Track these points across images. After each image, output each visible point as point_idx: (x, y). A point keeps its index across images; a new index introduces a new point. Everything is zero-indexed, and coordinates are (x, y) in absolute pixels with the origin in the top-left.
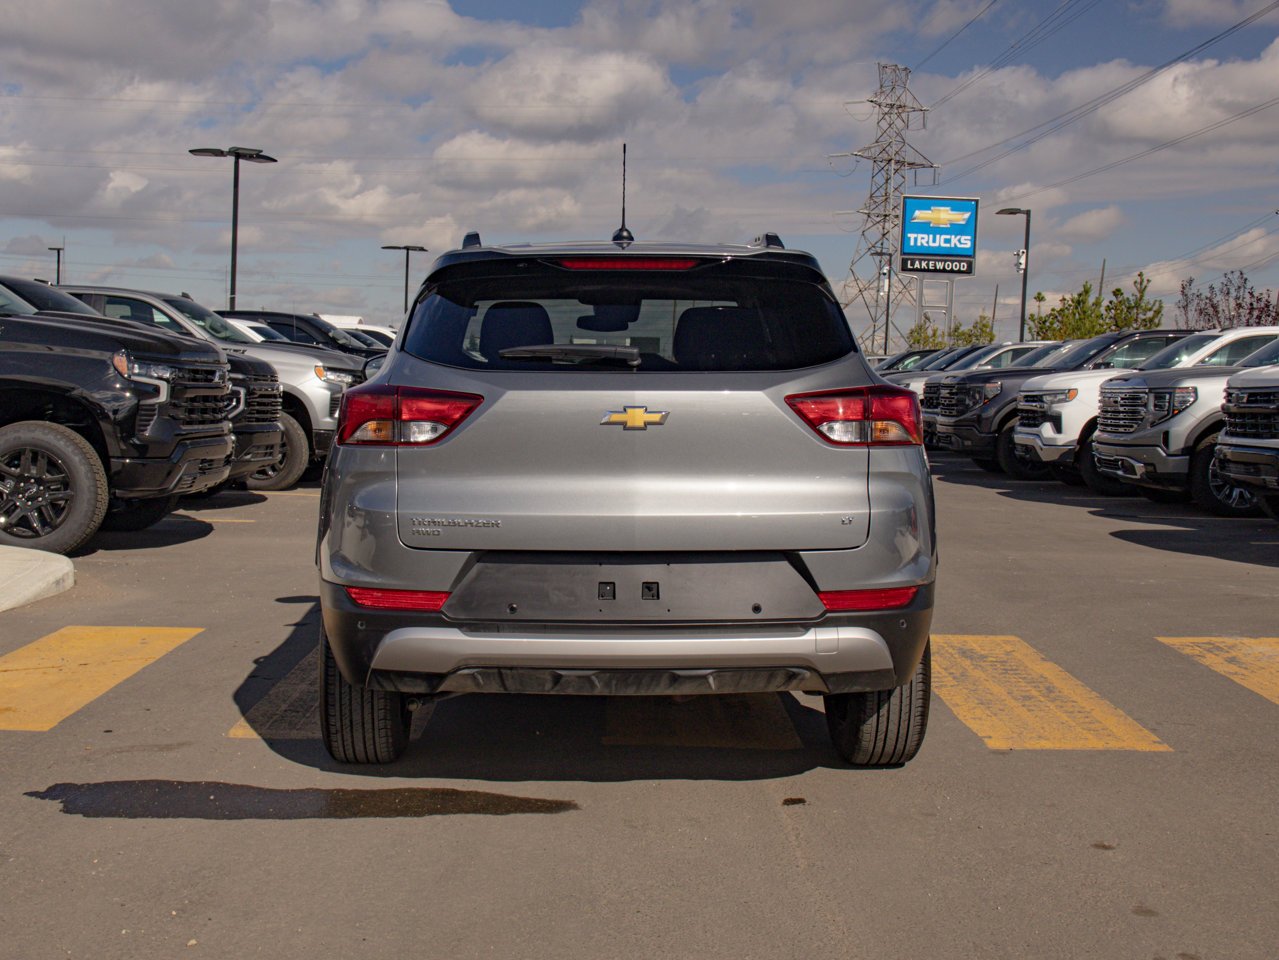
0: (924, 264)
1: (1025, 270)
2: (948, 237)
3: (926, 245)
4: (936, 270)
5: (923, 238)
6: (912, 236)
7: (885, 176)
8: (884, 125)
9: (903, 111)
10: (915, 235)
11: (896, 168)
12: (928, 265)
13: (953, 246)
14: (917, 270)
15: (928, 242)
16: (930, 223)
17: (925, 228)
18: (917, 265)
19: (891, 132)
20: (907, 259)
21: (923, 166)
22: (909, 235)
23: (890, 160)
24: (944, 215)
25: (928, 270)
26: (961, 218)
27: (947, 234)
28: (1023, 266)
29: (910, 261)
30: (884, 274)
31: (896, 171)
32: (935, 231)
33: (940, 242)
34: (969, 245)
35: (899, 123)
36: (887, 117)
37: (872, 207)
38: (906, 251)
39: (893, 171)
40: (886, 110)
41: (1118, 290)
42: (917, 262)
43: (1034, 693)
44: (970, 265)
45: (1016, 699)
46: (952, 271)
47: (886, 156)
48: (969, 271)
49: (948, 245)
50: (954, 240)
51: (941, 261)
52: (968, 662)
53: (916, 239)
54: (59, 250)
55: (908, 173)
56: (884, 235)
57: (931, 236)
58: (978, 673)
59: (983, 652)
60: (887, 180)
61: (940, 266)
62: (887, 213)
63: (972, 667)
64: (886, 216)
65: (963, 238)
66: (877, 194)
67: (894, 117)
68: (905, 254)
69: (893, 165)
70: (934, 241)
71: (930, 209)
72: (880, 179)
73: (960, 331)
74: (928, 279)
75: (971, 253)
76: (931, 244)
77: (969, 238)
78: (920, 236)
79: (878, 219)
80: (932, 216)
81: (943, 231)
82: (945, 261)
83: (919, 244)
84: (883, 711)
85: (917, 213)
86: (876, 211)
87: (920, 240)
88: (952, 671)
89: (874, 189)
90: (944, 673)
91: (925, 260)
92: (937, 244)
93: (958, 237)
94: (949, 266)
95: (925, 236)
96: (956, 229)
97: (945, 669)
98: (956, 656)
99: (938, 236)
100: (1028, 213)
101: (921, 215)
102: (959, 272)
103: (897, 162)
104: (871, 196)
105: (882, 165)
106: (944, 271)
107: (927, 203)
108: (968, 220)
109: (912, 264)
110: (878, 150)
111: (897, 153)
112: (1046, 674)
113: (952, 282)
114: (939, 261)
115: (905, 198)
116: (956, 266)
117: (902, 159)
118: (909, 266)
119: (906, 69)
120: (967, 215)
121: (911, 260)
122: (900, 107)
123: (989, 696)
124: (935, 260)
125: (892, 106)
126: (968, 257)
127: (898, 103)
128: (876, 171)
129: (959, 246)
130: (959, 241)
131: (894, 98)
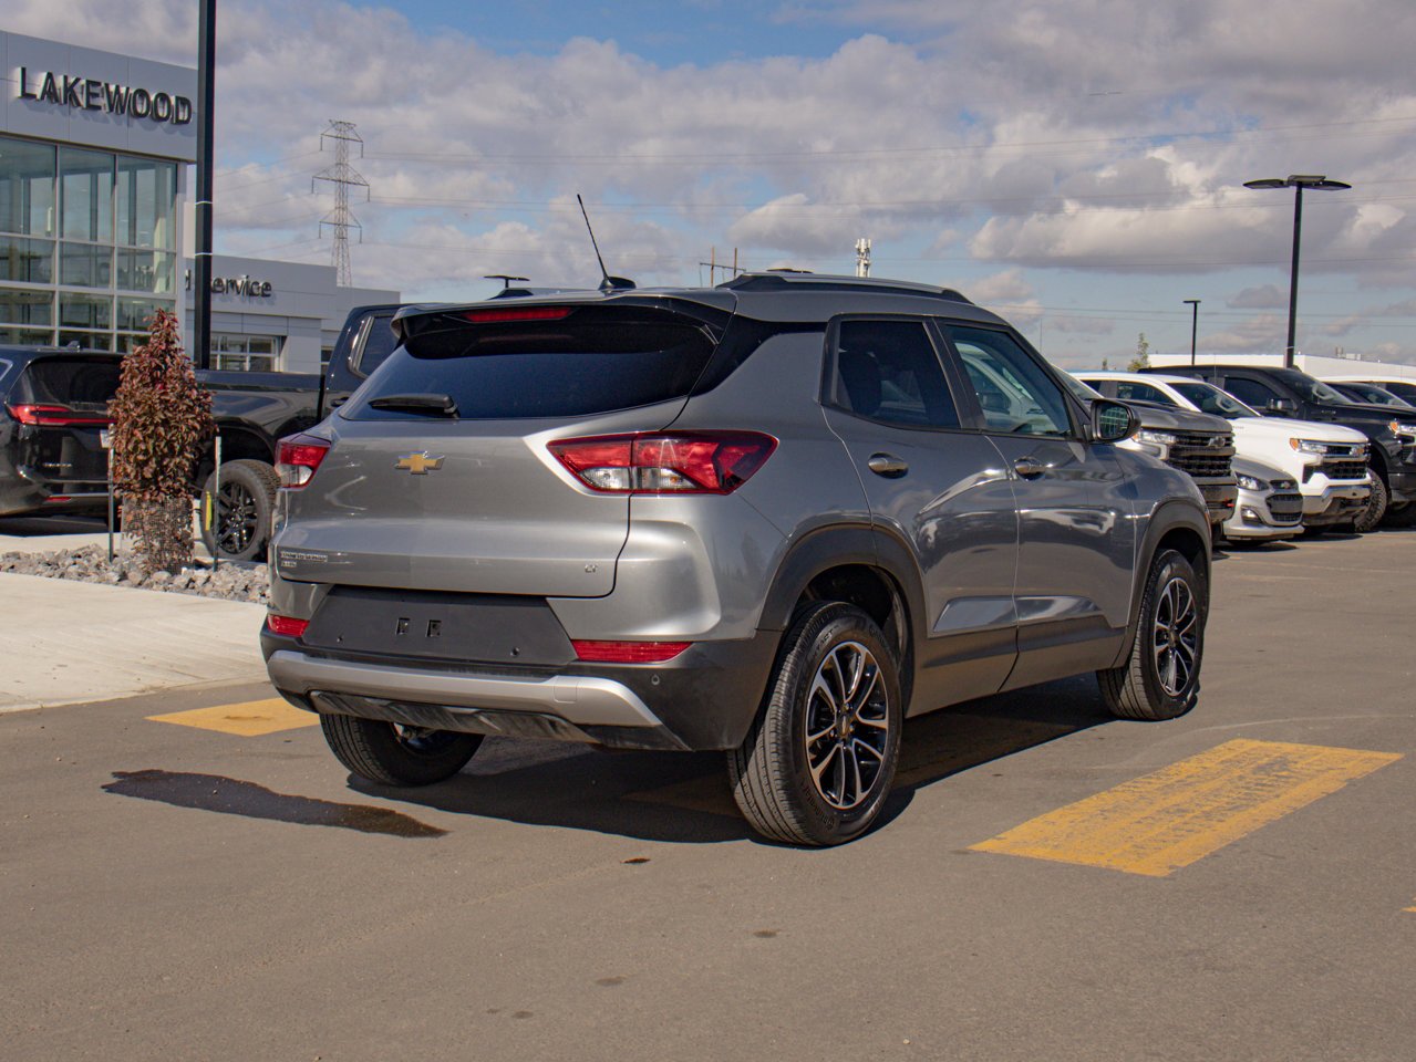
54: (1195, 303)
84: (745, 780)
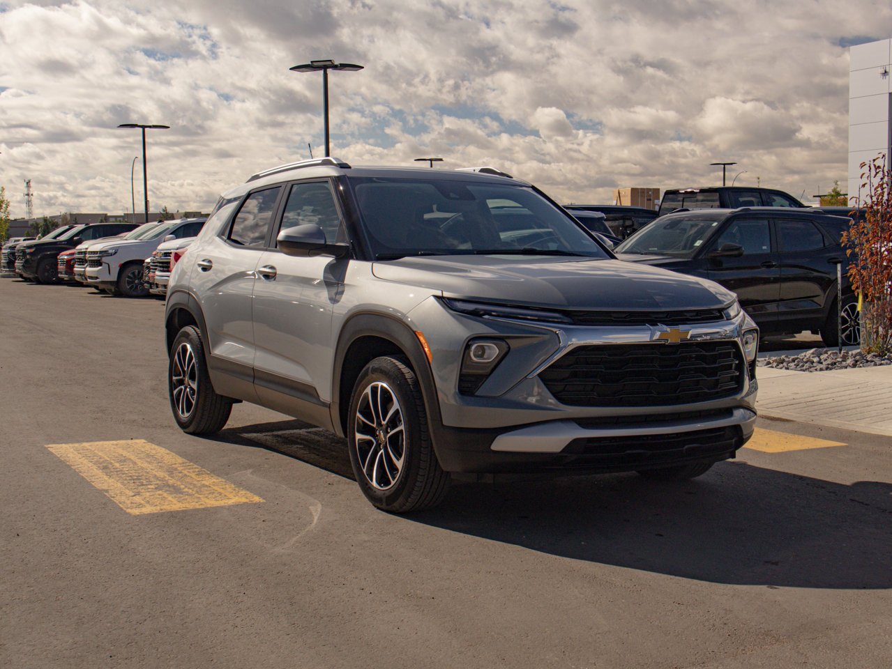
43: (117, 465)
45: (130, 459)
52: (171, 482)
58: (161, 474)
59: (160, 492)
63: (167, 479)
88: (180, 475)
90: (185, 472)
97: (185, 475)
98: (183, 487)
112: (106, 478)
123: (149, 460)
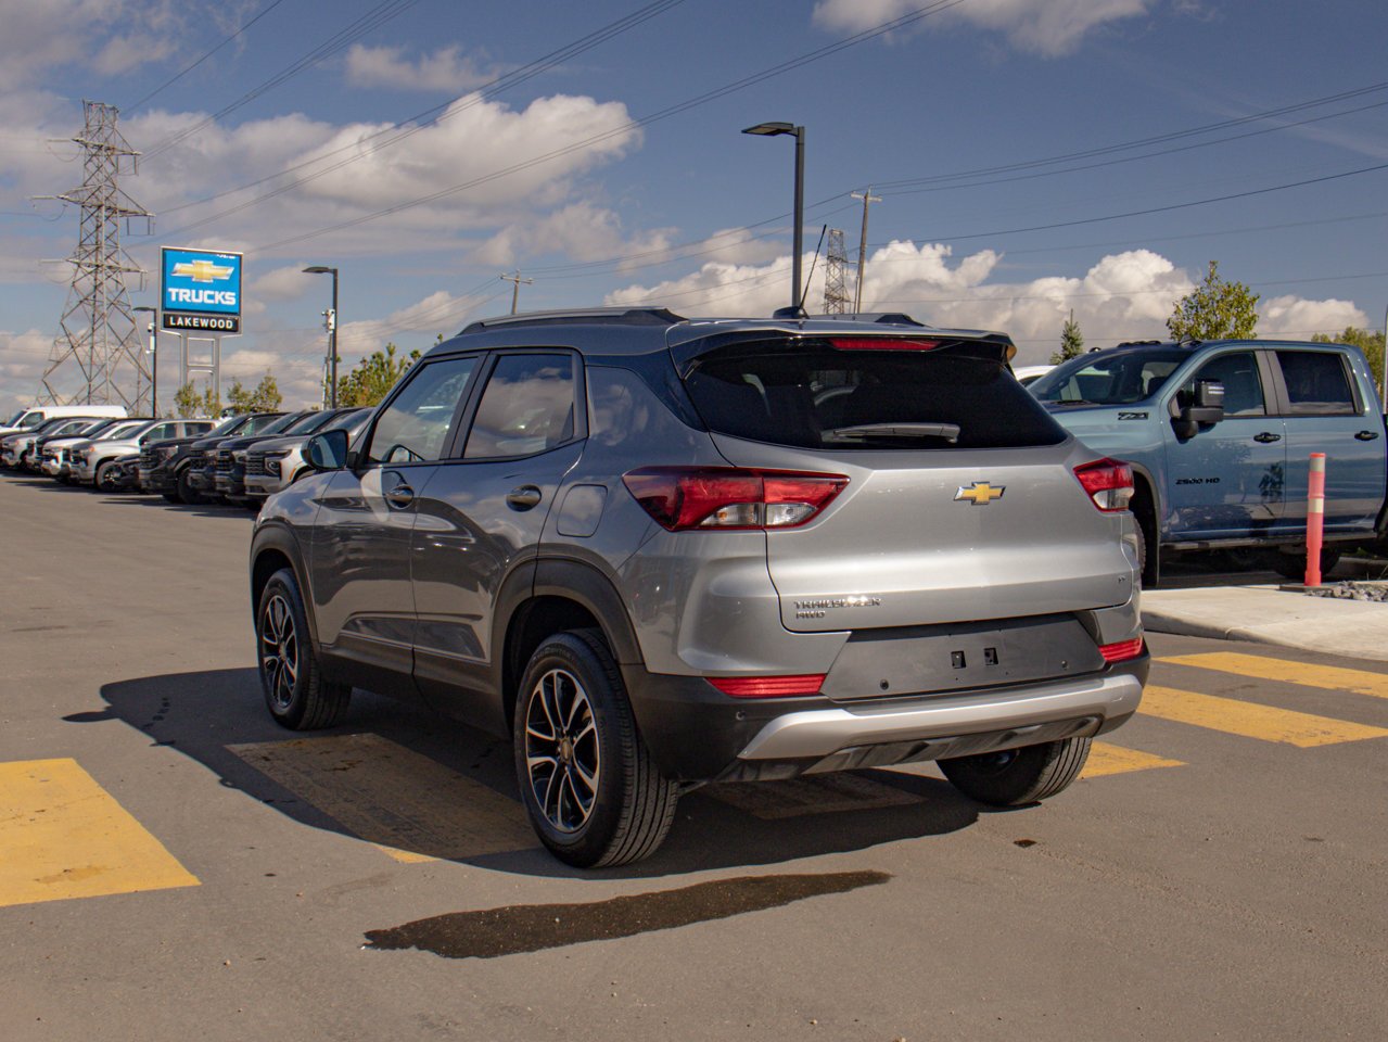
0: (187, 321)
1: (335, 331)
2: (212, 293)
3: (188, 300)
4: (200, 328)
5: (185, 293)
6: (173, 291)
7: (95, 222)
8: (92, 167)
9: (112, 154)
10: (177, 290)
11: (108, 214)
12: (191, 322)
13: (217, 302)
14: (179, 327)
15: (190, 298)
16: (191, 277)
17: (187, 282)
18: (180, 322)
19: (101, 176)
20: (170, 315)
21: (136, 214)
22: (170, 290)
23: (100, 207)
24: (207, 270)
25: (192, 328)
26: (225, 273)
27: (211, 289)
28: (332, 327)
29: (171, 316)
30: (150, 331)
31: (108, 218)
32: (198, 286)
33: (204, 298)
34: (233, 302)
35: (110, 169)
36: (94, 158)
37: (82, 257)
38: (168, 306)
39: (104, 218)
40: (94, 151)
41: (416, 352)
42: (180, 319)
44: (236, 323)
46: (217, 329)
47: (95, 201)
48: (235, 330)
49: (211, 302)
50: (218, 296)
51: (206, 318)
53: (177, 294)
55: (121, 221)
56: (96, 287)
57: (194, 291)
60: (98, 227)
61: (204, 323)
62: (99, 263)
64: (97, 266)
65: (229, 294)
66: (87, 242)
67: (103, 159)
68: (167, 309)
69: (104, 213)
70: (197, 297)
71: (191, 262)
72: (90, 226)
73: (240, 392)
74: (193, 337)
75: (237, 311)
76: (194, 300)
77: (234, 294)
78: (182, 291)
79: (90, 270)
80: (193, 270)
81: (206, 287)
82: (210, 318)
83: (181, 300)
85: (178, 266)
86: (87, 261)
87: (184, 295)
89: (84, 237)
91: (188, 317)
92: (200, 301)
93: (222, 293)
94: (214, 323)
95: (188, 291)
96: (219, 285)
99: (201, 292)
100: (335, 272)
101: (181, 269)
102: (225, 330)
103: (109, 208)
104: (81, 245)
105: (92, 210)
106: (209, 328)
107: (188, 257)
108: (232, 276)
109: (175, 321)
110: (87, 194)
111: (107, 198)
113: (218, 340)
114: (203, 318)
115: (164, 249)
116: (221, 324)
117: (113, 206)
118: (172, 324)
119: (114, 108)
120: (230, 270)
121: (174, 316)
122: (109, 149)
124: (199, 317)
125: (100, 147)
126: (233, 313)
127: (106, 145)
128: (85, 217)
129: (223, 302)
130: (223, 297)
131: (102, 139)
